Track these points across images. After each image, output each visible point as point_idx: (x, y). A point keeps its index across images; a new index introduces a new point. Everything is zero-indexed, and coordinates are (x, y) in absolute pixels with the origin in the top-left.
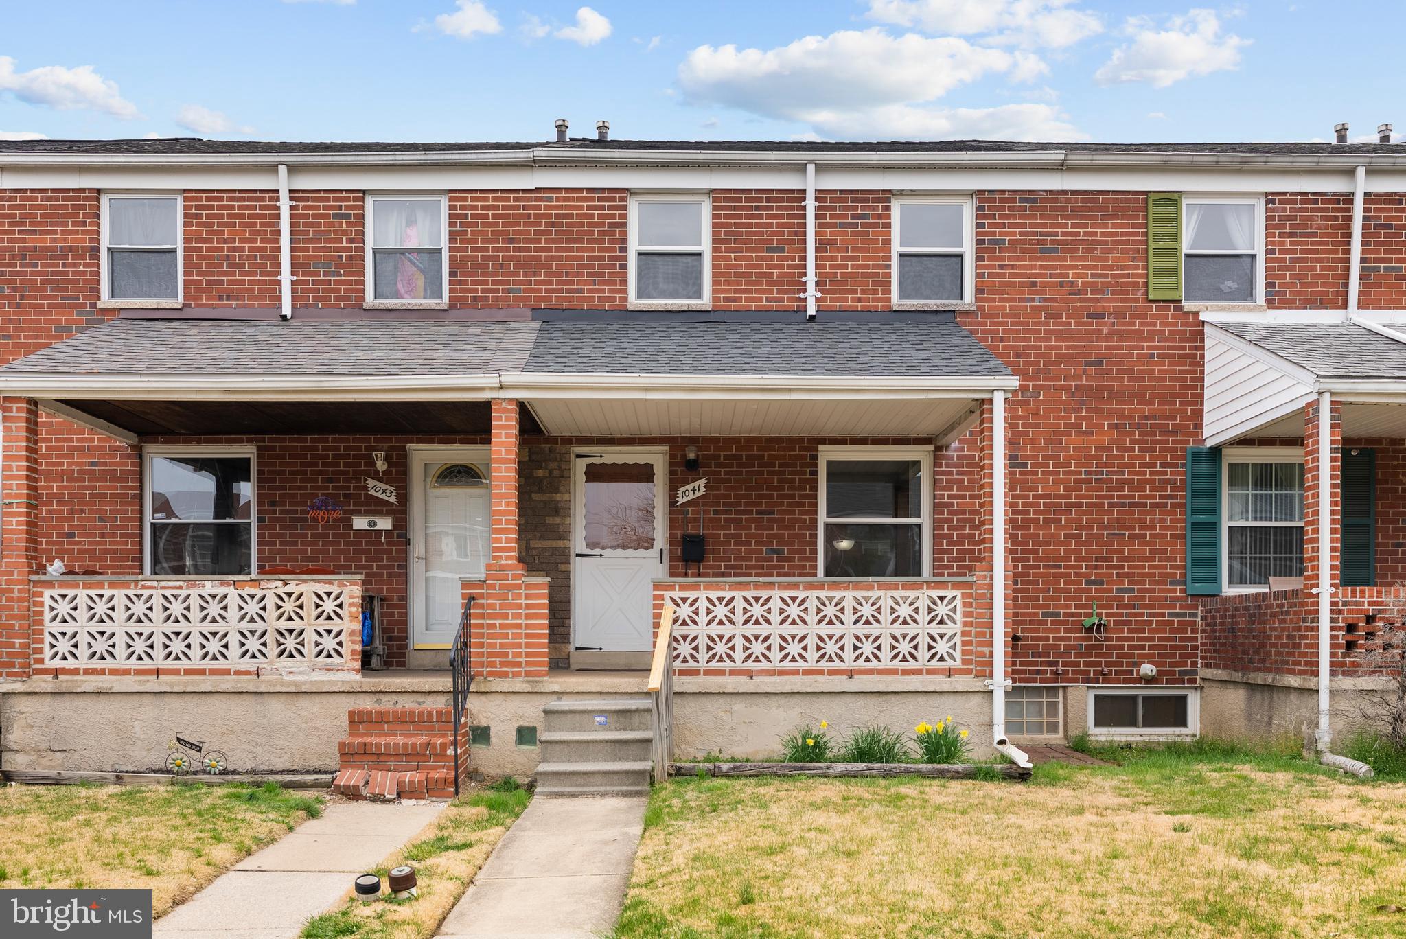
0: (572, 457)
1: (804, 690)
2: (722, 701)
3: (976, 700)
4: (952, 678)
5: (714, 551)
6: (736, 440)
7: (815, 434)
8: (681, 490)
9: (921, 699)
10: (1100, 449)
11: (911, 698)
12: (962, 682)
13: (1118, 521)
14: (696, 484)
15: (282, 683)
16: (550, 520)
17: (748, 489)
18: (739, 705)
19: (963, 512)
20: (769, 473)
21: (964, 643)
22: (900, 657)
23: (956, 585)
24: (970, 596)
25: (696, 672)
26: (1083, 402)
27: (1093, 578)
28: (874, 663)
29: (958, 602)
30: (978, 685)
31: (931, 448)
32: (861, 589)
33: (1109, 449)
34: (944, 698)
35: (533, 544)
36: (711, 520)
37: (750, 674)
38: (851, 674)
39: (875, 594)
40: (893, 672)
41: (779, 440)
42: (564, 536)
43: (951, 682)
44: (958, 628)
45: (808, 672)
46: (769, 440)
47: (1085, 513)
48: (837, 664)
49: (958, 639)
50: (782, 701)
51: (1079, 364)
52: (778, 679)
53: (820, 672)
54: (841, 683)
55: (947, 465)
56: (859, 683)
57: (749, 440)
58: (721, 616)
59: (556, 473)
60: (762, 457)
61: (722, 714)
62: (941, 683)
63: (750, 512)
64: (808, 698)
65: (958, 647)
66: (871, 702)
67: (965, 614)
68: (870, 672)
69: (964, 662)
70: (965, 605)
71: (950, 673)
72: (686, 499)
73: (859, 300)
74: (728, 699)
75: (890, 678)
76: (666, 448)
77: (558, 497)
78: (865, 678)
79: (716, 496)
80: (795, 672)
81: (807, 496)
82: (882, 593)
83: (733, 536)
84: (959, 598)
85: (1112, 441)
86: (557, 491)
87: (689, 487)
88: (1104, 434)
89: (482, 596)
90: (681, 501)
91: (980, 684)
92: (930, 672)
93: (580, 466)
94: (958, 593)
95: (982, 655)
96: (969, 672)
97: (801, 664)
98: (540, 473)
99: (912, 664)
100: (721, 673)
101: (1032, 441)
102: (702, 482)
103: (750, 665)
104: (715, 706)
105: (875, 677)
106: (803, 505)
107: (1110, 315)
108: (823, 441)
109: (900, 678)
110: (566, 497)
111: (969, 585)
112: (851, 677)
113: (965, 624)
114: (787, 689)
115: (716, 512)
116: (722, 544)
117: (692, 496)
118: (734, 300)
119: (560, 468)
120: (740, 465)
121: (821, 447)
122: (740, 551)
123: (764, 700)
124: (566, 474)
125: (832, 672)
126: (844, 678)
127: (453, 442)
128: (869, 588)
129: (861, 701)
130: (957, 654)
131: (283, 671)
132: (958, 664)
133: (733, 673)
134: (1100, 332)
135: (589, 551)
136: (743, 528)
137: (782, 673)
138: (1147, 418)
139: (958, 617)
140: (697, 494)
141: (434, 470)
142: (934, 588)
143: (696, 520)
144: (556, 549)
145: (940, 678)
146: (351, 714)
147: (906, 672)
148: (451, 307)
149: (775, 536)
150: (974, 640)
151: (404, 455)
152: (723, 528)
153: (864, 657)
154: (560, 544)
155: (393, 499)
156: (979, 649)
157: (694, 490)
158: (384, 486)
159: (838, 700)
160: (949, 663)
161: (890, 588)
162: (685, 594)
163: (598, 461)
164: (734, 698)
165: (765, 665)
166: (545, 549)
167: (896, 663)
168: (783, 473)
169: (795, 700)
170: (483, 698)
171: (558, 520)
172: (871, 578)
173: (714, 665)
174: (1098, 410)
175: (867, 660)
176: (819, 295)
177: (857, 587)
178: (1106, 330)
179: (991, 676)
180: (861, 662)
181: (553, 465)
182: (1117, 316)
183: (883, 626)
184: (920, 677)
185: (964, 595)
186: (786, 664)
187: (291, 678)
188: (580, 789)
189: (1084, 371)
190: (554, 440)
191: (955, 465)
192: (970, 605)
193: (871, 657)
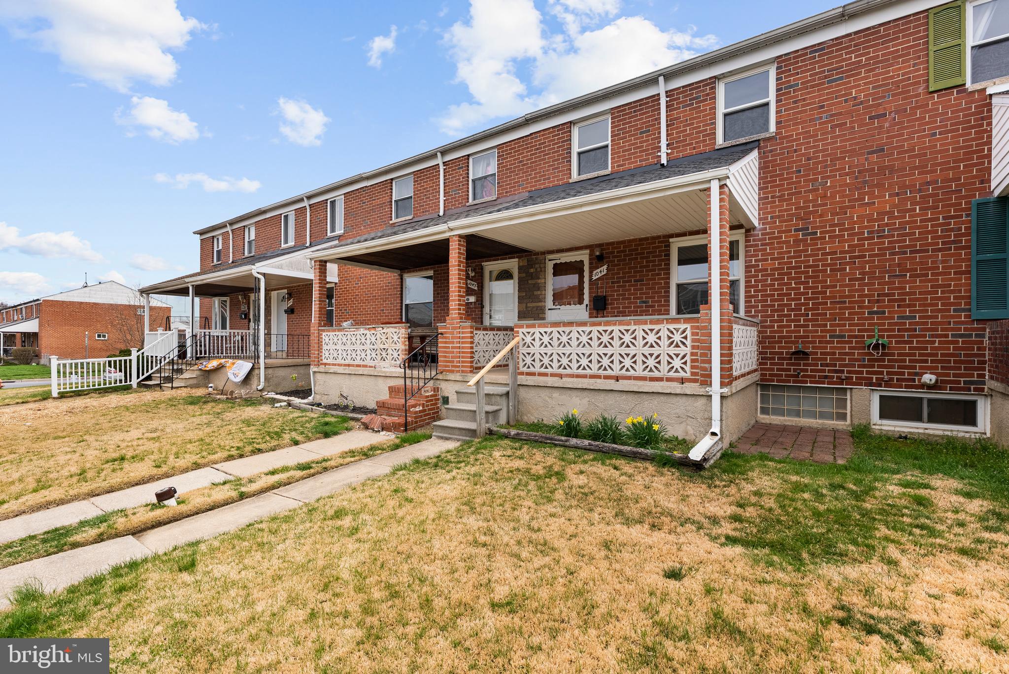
0: (547, 260)
1: (588, 387)
2: (547, 391)
3: (702, 401)
4: (684, 385)
5: (611, 304)
6: (623, 242)
7: (666, 233)
8: (594, 272)
9: (662, 398)
10: (882, 214)
11: (655, 397)
12: (691, 388)
13: (899, 265)
14: (602, 268)
15: (381, 371)
16: (536, 293)
17: (630, 268)
18: (556, 394)
19: (766, 270)
20: (641, 258)
21: (693, 361)
22: (649, 369)
23: (686, 321)
24: (697, 328)
25: (533, 374)
26: (866, 182)
27: (875, 309)
28: (632, 372)
29: (688, 332)
30: (701, 391)
31: (743, 231)
32: (624, 325)
33: (890, 214)
34: (678, 398)
35: (529, 305)
36: (610, 287)
37: (561, 376)
38: (617, 379)
39: (632, 328)
40: (643, 379)
41: (647, 239)
42: (543, 300)
43: (682, 388)
44: (688, 350)
45: (592, 377)
46: (641, 240)
47: (867, 262)
48: (609, 372)
49: (688, 358)
50: (579, 393)
51: (862, 154)
52: (575, 380)
53: (599, 377)
54: (611, 384)
55: (754, 240)
56: (623, 385)
57: (630, 241)
58: (546, 342)
59: (539, 269)
60: (637, 250)
61: (547, 398)
62: (676, 388)
63: (631, 281)
64: (593, 393)
65: (689, 363)
66: (630, 397)
67: (693, 341)
68: (629, 378)
69: (692, 374)
70: (693, 334)
71: (682, 381)
72: (597, 277)
73: (694, 148)
74: (550, 390)
75: (640, 383)
76: (588, 251)
77: (539, 281)
78: (625, 382)
79: (613, 274)
80: (585, 376)
81: (663, 269)
82: (636, 327)
83: (622, 295)
84: (689, 329)
85: (894, 206)
86: (539, 278)
87: (599, 270)
88: (886, 202)
89: (446, 333)
90: (594, 278)
91: (703, 390)
92: (669, 380)
93: (550, 266)
94: (688, 326)
95: (705, 369)
96: (695, 381)
97: (588, 372)
98: (532, 270)
99: (656, 374)
100: (545, 375)
101: (821, 216)
102: (605, 267)
103: (561, 371)
104: (544, 394)
105: (632, 382)
106: (660, 274)
107: (890, 113)
108: (672, 236)
109: (648, 383)
110: (543, 281)
111: (697, 320)
112: (618, 381)
113: (693, 347)
114: (580, 386)
115: (613, 283)
116: (616, 300)
117: (600, 275)
118: (622, 165)
119: (540, 267)
120: (625, 256)
121: (671, 240)
122: (625, 303)
123: (569, 392)
124: (543, 269)
125: (607, 377)
126: (613, 381)
127: (498, 260)
128: (629, 324)
129: (624, 397)
130: (688, 368)
131: (382, 366)
132: (688, 375)
133: (552, 375)
134: (881, 127)
135: (554, 307)
136: (627, 290)
137: (578, 376)
138: (928, 183)
139: (688, 342)
140: (603, 274)
141: (495, 275)
142: (671, 323)
143: (602, 288)
144: (537, 307)
145: (675, 384)
146: (389, 388)
147: (652, 379)
148: (498, 198)
149: (644, 294)
150: (699, 359)
151: (482, 268)
152: (616, 291)
153: (625, 368)
154: (540, 304)
155: (476, 288)
156: (702, 365)
157: (603, 270)
158: (473, 283)
159: (610, 395)
160: (682, 374)
161: (642, 324)
162: (529, 330)
163: (558, 262)
164: (553, 390)
165: (569, 371)
166: (533, 307)
167: (646, 373)
168: (648, 257)
169: (586, 393)
170: (446, 382)
171: (539, 293)
172: (629, 318)
173: (543, 370)
174: (880, 185)
175: (627, 370)
176: (669, 151)
177: (621, 323)
178: (887, 125)
179: (711, 385)
180: (624, 372)
181: (537, 266)
182: (897, 112)
183: (637, 348)
184: (661, 383)
185: (692, 327)
186: (580, 371)
187: (383, 370)
188: (450, 436)
189: (866, 159)
190: (537, 254)
191: (760, 240)
192: (697, 334)
193: (630, 368)
